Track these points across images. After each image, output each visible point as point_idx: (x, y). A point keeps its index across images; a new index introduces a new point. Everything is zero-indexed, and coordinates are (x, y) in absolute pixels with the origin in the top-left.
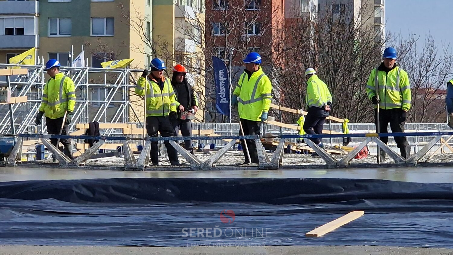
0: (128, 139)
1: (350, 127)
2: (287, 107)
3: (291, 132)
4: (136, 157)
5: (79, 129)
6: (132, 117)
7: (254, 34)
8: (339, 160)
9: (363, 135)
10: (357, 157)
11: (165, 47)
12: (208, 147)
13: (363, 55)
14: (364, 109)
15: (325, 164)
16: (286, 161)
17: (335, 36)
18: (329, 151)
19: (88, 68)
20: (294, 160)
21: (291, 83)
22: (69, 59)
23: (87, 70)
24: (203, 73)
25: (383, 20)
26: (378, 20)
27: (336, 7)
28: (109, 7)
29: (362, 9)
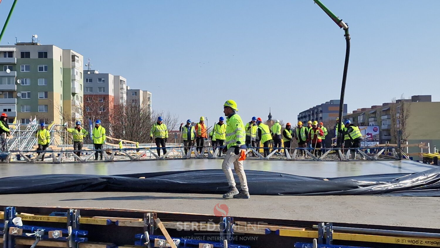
0: (54, 152)
2: (115, 138)
3: (117, 148)
4: (57, 158)
5: (34, 148)
6: (55, 143)
7: (102, 111)
8: (135, 158)
9: (144, 148)
10: (142, 157)
11: (68, 116)
12: (85, 154)
13: (144, 118)
14: (145, 138)
15: (130, 159)
16: (115, 159)
17: (133, 111)
18: (131, 155)
19: (38, 125)
20: (118, 158)
21: (117, 130)
22: (30, 121)
23: (37, 125)
24: (83, 126)
25: (151, 105)
26: (149, 105)
27: (133, 100)
28: (46, 101)
29: (143, 101)
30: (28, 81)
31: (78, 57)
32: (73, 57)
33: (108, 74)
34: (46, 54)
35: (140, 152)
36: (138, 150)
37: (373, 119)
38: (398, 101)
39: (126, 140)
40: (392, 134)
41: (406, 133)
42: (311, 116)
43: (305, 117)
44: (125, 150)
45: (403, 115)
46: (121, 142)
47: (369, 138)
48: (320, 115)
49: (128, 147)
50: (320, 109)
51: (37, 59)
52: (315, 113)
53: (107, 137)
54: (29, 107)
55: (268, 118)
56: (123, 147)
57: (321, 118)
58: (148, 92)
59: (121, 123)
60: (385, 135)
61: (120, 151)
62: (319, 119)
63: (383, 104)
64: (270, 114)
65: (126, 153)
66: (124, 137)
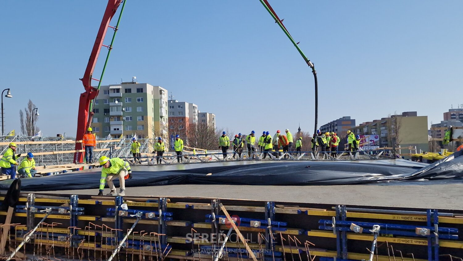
0: (149, 157)
1: (207, 152)
2: (190, 147)
3: (192, 154)
4: (151, 162)
6: (149, 151)
7: (181, 128)
8: (204, 161)
9: (210, 154)
10: (209, 160)
11: (158, 132)
12: (170, 158)
13: (210, 133)
14: (211, 147)
15: (201, 162)
16: (190, 162)
17: (202, 128)
18: (202, 158)
20: (193, 161)
21: (191, 141)
24: (168, 139)
25: (215, 124)
26: (214, 123)
27: (202, 120)
28: (142, 122)
29: (209, 120)
30: (130, 109)
31: (164, 91)
32: (161, 91)
33: (185, 102)
34: (142, 89)
35: (207, 156)
36: (206, 155)
37: (374, 130)
38: (392, 116)
39: (198, 148)
40: (389, 140)
41: (399, 140)
42: (329, 129)
43: (325, 129)
44: (198, 155)
45: (396, 126)
46: (195, 150)
47: (372, 143)
48: (336, 128)
49: (199, 153)
50: (336, 123)
51: (136, 93)
52: (332, 126)
53: (185, 146)
54: (131, 127)
55: (298, 131)
56: (196, 153)
57: (337, 130)
58: (213, 114)
59: (194, 136)
60: (384, 141)
61: (194, 156)
62: (335, 130)
63: (382, 119)
64: (299, 128)
65: (198, 158)
66: (197, 146)
